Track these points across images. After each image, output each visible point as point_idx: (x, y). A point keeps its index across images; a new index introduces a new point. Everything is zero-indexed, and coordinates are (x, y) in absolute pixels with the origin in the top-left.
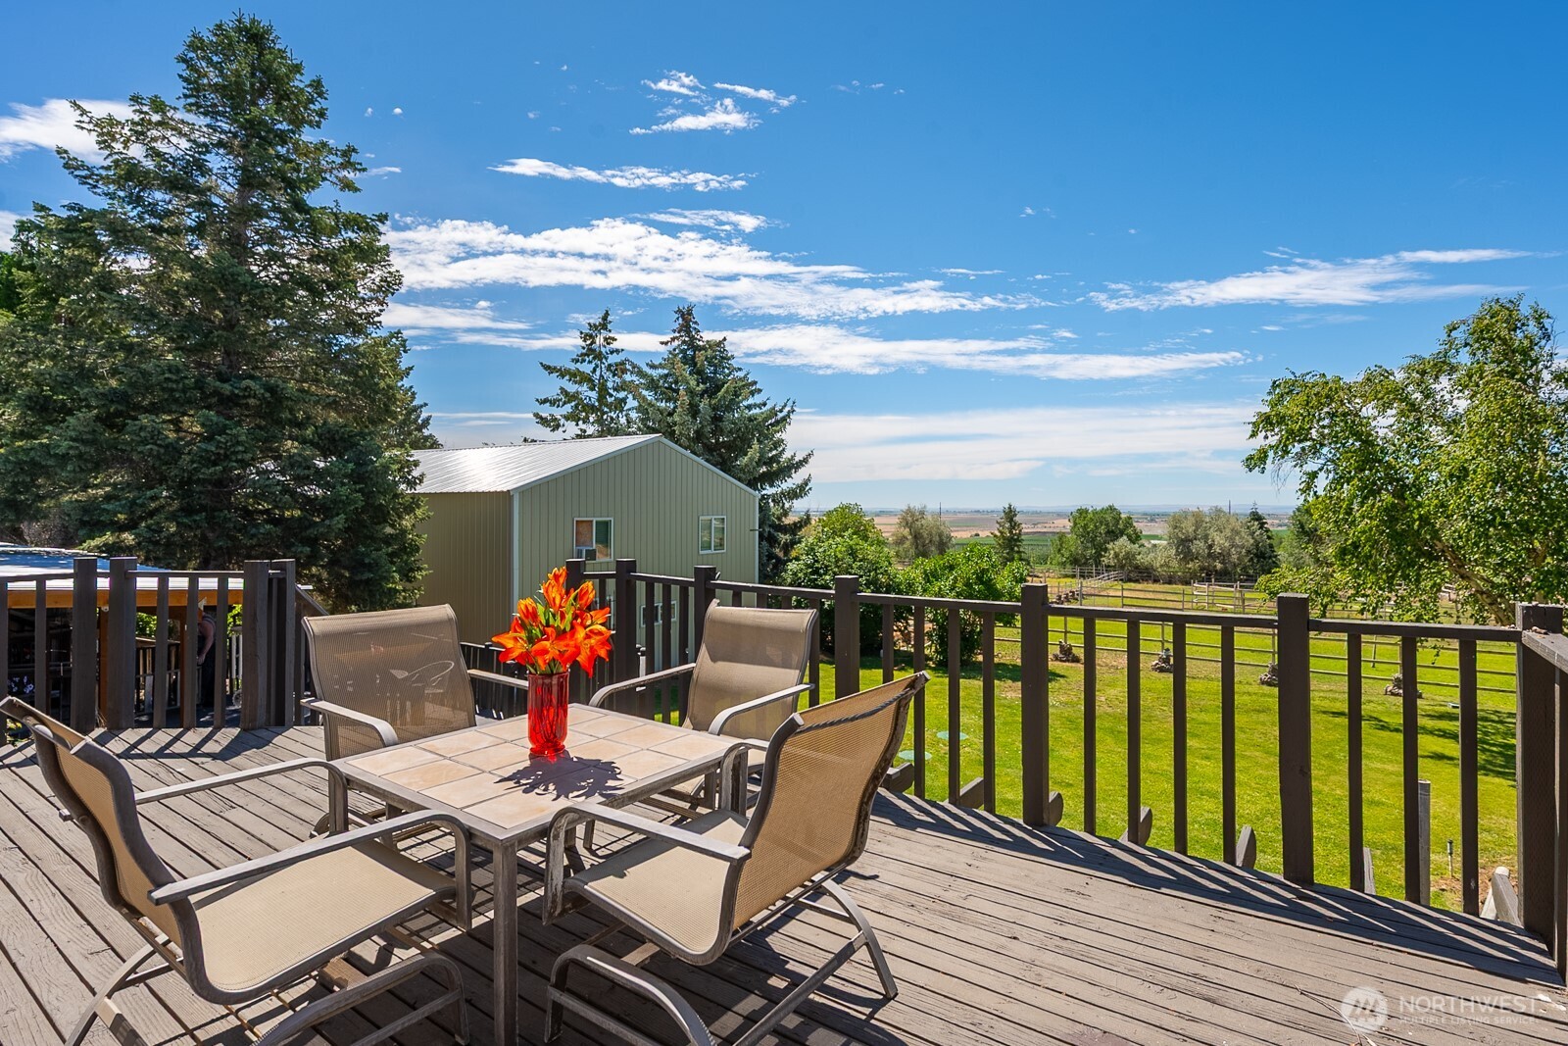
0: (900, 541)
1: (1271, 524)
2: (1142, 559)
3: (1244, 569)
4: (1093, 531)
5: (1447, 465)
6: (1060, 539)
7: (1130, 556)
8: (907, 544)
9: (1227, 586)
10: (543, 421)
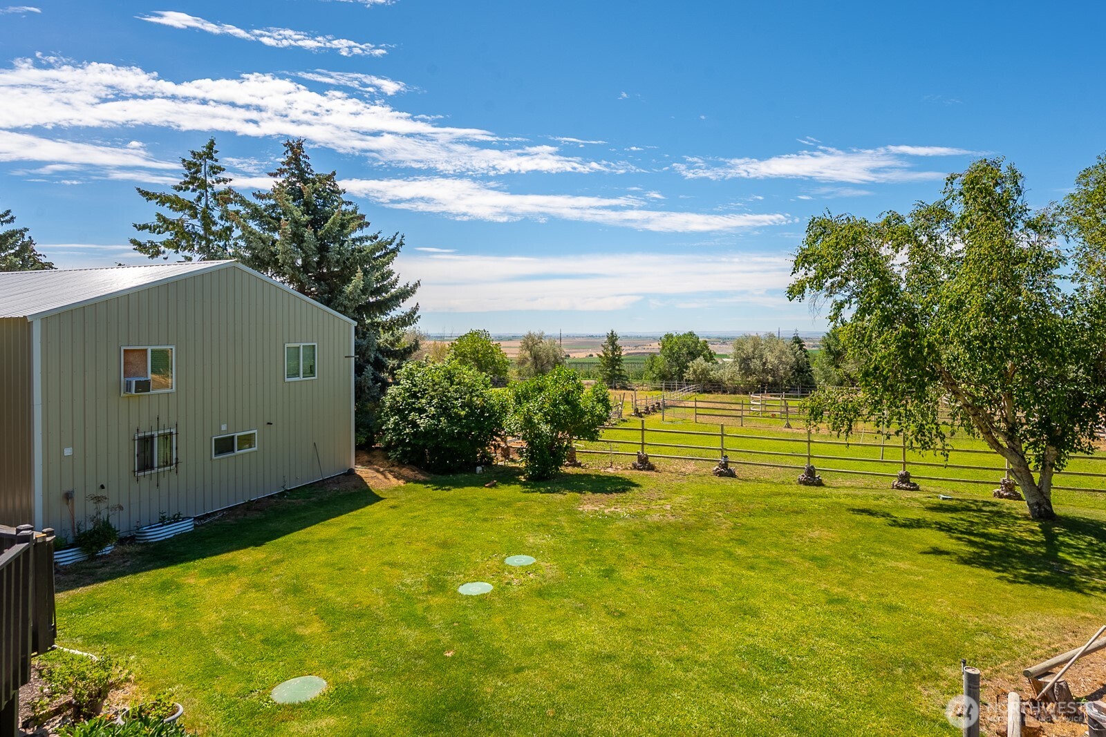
0: (522, 362)
1: (808, 346)
2: (714, 375)
3: (789, 381)
4: (677, 352)
5: (947, 297)
6: (652, 359)
7: (705, 372)
8: (528, 364)
9: (775, 396)
10: (141, 247)
